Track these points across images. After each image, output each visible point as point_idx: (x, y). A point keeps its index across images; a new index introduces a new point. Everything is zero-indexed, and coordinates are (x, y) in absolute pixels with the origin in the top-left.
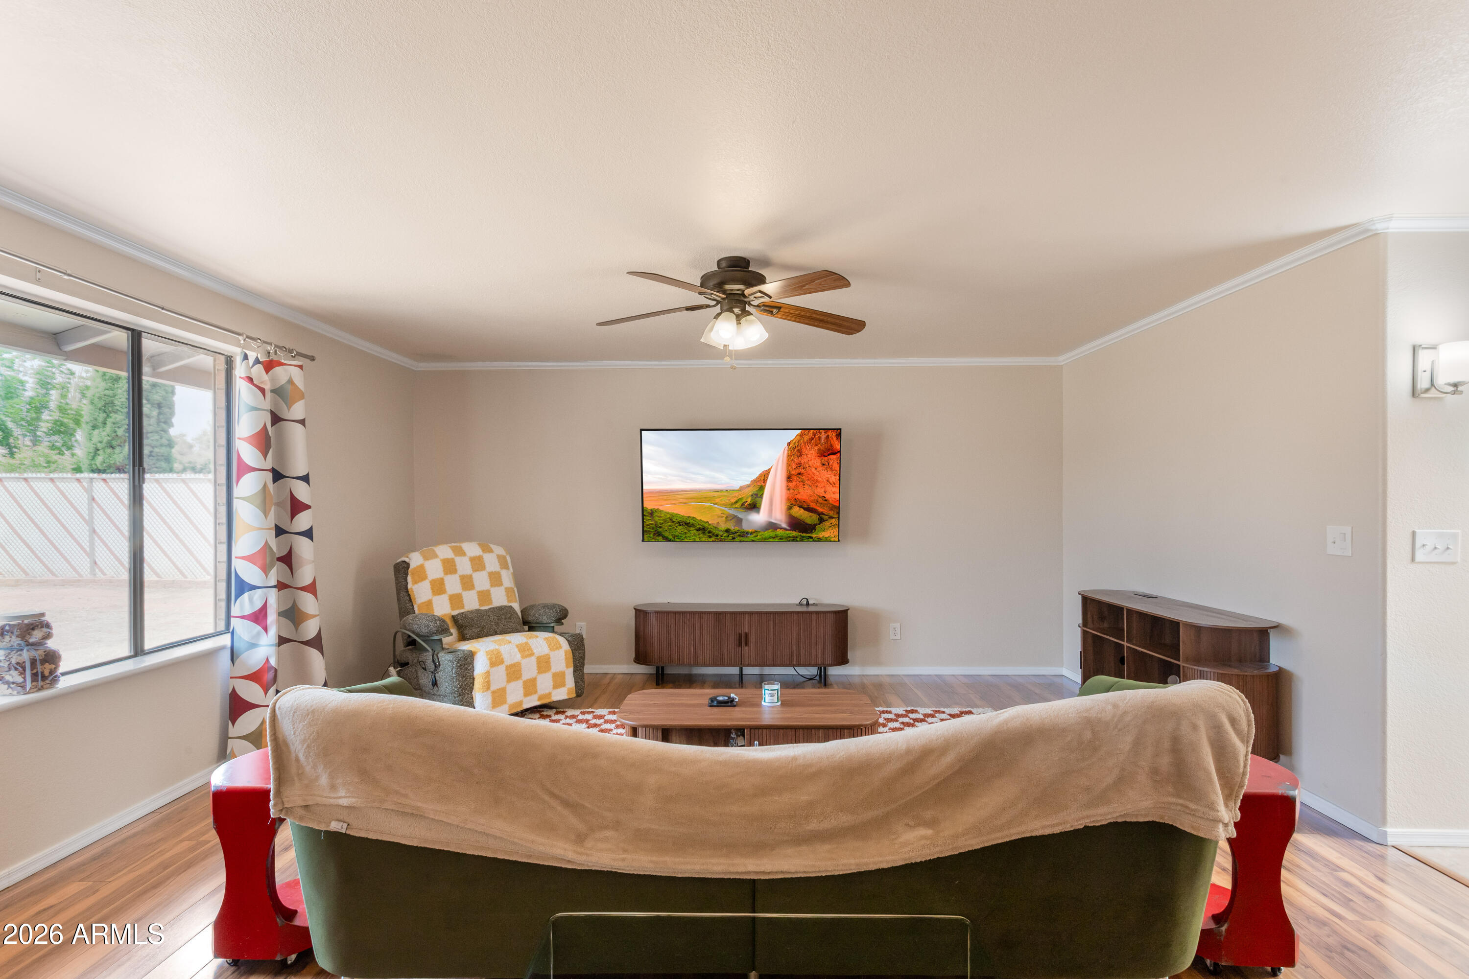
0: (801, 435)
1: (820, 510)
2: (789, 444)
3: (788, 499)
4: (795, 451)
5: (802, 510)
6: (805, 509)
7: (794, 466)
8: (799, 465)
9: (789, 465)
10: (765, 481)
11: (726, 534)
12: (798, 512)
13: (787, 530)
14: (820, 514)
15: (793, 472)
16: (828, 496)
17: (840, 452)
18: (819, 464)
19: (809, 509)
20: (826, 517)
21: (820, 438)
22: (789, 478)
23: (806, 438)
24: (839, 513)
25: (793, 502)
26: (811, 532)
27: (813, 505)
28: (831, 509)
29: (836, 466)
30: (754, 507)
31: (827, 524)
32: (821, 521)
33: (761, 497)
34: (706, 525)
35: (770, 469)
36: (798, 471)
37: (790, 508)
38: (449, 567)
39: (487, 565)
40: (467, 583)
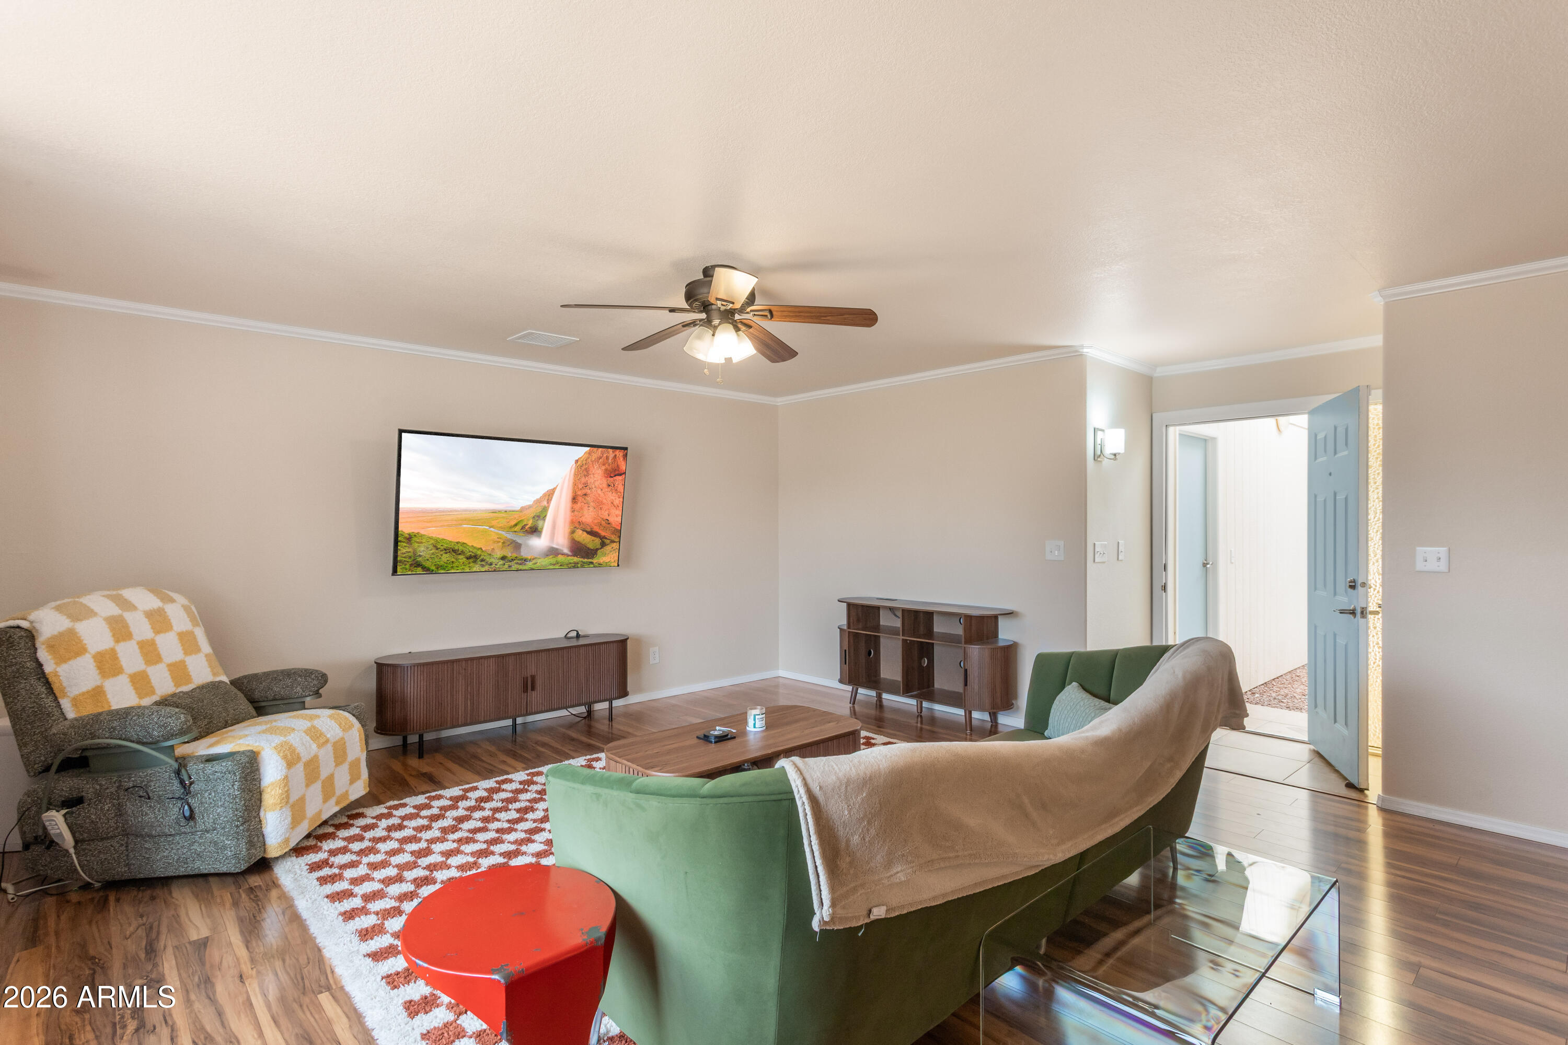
0: (590, 453)
1: (603, 534)
2: (577, 461)
3: (572, 522)
4: (582, 469)
5: (585, 533)
6: (588, 533)
7: (580, 486)
8: (586, 485)
9: (575, 484)
10: (549, 501)
11: (502, 562)
12: (582, 537)
13: (568, 556)
14: (602, 538)
15: (579, 493)
16: (611, 519)
17: (625, 473)
18: (605, 485)
19: (592, 533)
20: (607, 541)
21: (607, 458)
22: (574, 499)
23: (594, 456)
24: (620, 537)
25: (576, 524)
26: (593, 558)
27: (596, 529)
28: (613, 533)
29: (620, 488)
30: (535, 531)
31: (608, 548)
32: (603, 545)
33: (544, 519)
34: (479, 552)
35: (555, 488)
36: (584, 491)
37: (573, 532)
38: (120, 630)
39: (174, 622)
40: (150, 652)
